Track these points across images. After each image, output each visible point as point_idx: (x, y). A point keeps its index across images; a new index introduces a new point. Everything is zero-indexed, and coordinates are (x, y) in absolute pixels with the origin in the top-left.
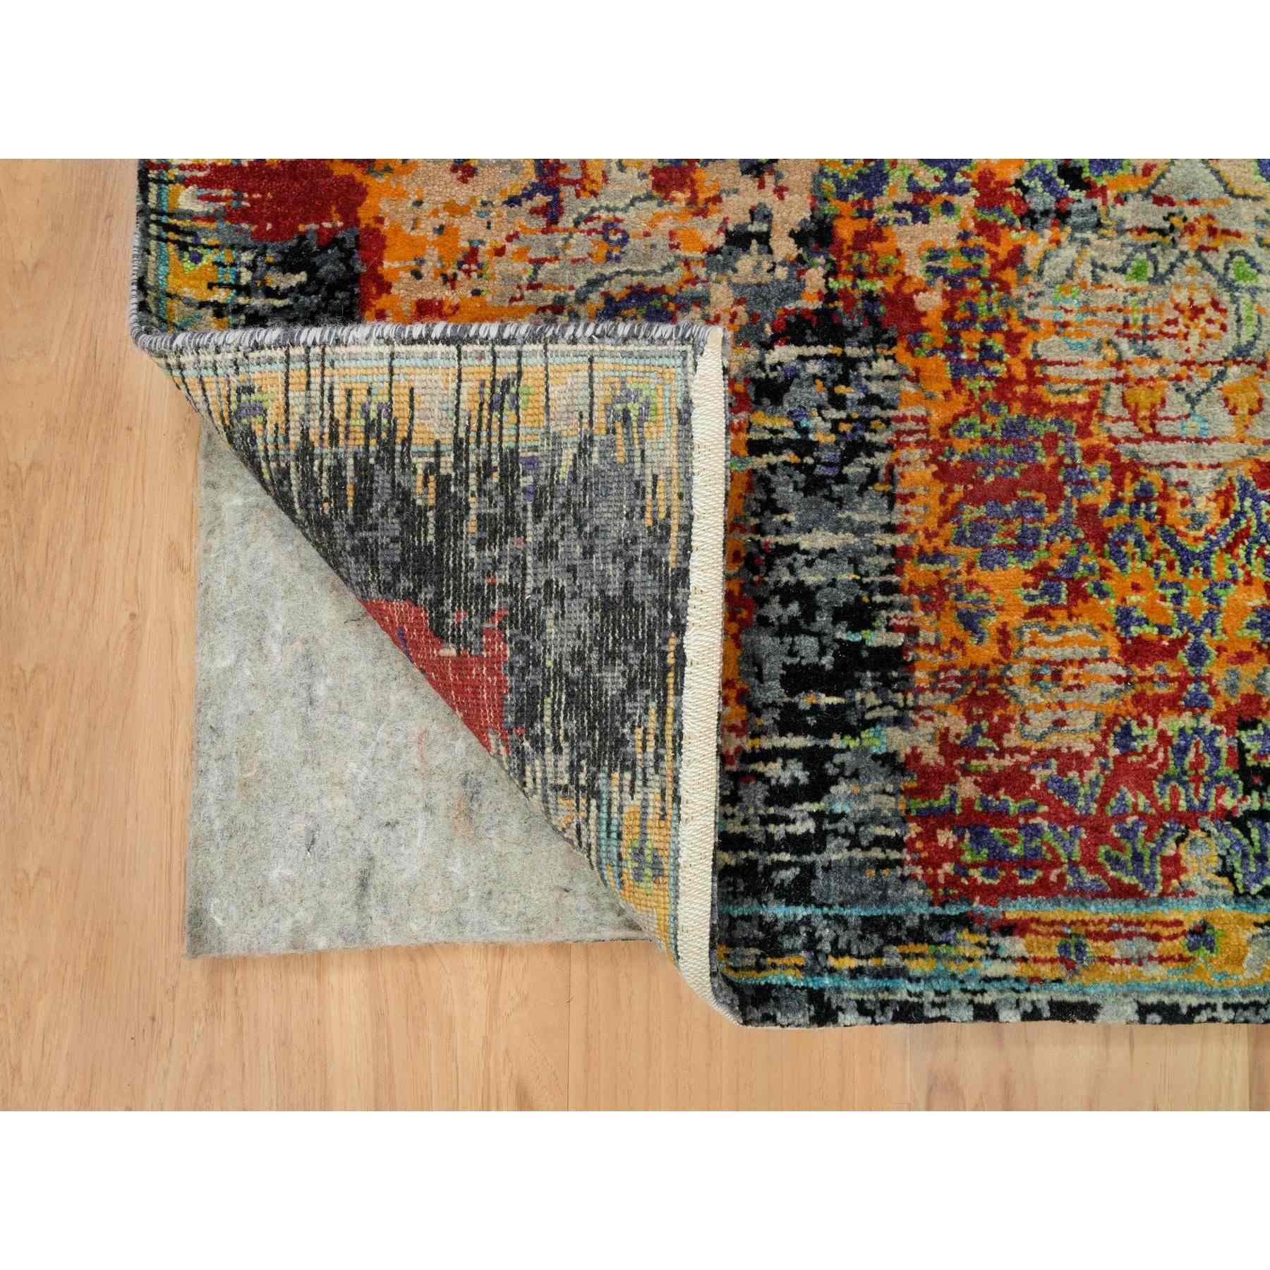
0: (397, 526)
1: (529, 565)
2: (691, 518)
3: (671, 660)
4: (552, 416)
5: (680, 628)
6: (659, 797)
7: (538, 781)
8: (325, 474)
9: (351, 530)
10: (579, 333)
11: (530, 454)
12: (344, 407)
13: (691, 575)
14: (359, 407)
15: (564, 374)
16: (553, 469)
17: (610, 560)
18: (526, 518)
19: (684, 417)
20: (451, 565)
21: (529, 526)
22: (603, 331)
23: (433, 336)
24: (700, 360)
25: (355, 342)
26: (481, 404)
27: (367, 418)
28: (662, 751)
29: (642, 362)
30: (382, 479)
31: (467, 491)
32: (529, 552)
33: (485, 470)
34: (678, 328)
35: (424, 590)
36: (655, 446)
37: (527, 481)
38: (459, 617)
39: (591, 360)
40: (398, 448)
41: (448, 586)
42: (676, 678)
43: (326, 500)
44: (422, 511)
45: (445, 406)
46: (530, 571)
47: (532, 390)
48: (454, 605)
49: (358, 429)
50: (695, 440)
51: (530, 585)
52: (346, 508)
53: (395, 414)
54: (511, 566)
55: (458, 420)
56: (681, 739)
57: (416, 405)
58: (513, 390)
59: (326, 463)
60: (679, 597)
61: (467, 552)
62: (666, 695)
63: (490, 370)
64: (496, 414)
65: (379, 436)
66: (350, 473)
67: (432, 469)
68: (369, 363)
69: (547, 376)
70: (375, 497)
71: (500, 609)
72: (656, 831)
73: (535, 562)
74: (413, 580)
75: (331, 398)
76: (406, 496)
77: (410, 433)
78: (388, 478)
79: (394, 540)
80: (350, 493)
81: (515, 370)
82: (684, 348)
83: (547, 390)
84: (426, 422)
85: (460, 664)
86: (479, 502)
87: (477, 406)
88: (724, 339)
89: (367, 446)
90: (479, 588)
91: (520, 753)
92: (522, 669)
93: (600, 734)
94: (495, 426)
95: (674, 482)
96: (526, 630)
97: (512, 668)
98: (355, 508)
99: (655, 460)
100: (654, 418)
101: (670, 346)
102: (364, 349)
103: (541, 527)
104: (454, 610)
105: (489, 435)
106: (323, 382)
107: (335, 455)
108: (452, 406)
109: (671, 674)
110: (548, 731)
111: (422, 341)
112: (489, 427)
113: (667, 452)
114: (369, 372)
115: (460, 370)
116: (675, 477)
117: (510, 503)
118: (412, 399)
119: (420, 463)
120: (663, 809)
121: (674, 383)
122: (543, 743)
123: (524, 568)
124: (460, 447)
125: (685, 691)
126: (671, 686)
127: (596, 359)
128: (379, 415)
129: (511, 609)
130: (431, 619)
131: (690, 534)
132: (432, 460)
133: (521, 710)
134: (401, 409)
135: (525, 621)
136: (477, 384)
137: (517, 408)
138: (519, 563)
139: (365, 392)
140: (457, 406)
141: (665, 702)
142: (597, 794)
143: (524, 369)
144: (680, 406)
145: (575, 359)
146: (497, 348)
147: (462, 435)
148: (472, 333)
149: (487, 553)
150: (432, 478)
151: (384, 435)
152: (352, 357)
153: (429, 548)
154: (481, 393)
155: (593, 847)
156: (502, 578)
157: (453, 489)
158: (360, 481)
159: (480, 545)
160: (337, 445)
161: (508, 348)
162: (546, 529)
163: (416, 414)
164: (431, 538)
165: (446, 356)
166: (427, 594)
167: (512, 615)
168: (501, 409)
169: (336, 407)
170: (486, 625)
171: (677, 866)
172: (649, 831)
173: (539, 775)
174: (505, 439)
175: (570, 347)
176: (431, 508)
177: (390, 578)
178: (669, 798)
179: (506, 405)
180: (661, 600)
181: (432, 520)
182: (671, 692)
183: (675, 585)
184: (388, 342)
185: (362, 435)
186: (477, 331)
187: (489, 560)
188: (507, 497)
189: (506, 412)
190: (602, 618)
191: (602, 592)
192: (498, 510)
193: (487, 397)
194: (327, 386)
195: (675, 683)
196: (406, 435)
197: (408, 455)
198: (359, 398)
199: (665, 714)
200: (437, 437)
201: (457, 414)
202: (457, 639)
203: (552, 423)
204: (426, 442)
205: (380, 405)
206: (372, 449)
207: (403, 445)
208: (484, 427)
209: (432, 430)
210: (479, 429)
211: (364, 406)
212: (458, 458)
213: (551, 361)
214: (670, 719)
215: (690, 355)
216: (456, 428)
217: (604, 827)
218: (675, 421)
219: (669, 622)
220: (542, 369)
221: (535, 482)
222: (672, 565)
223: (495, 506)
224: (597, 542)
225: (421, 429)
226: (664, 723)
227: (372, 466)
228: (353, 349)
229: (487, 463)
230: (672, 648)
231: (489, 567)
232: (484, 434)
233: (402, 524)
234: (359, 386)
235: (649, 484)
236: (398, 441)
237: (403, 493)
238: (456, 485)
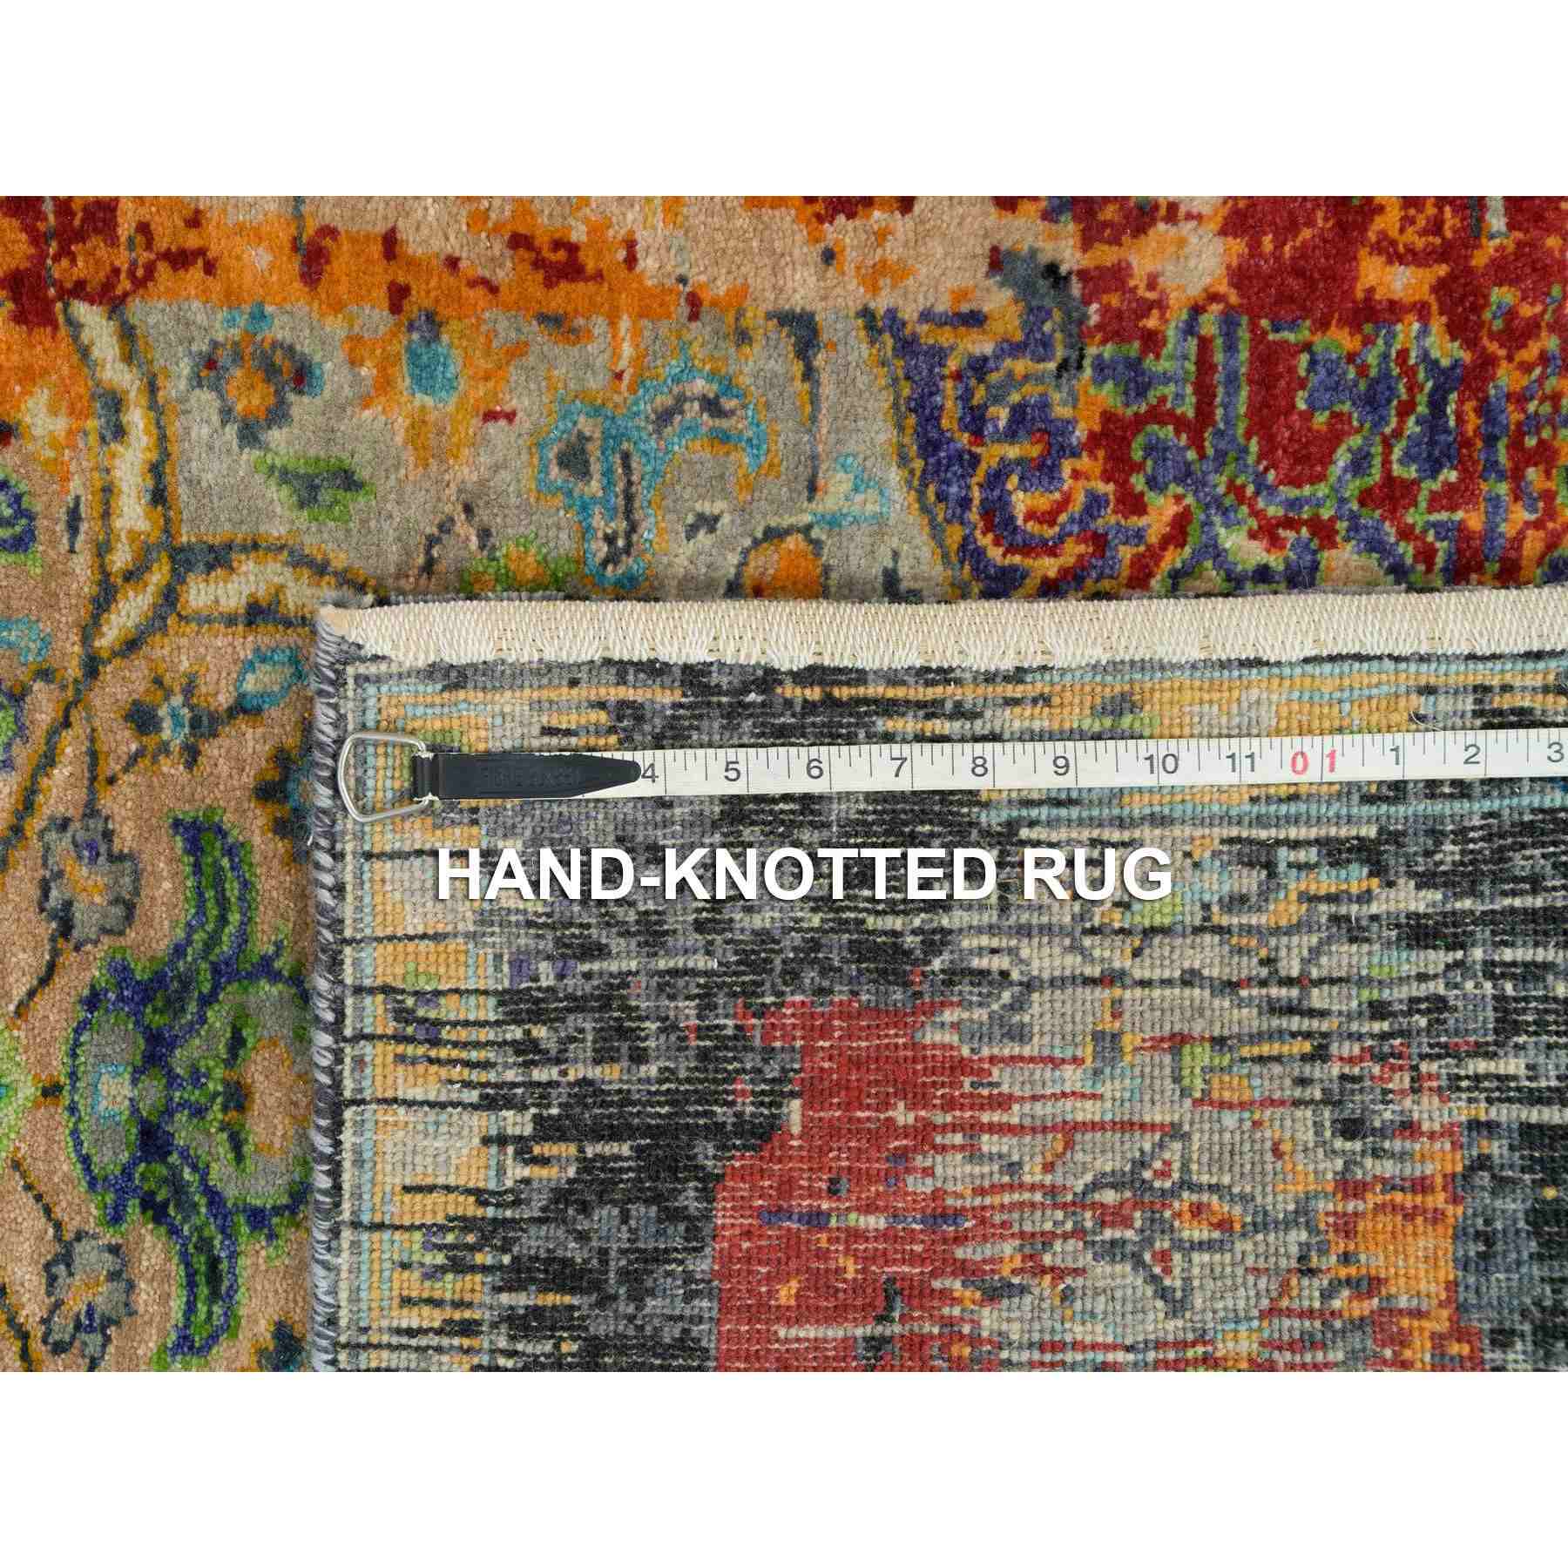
0: (604, 1212)
1: (671, 964)
2: (607, 662)
3: (814, 694)
4: (450, 928)
5: (768, 678)
6: (1017, 710)
7: (995, 943)
8: (520, 1347)
9: (606, 1300)
10: (328, 880)
11: (506, 968)
12: (426, 1310)
13: (692, 660)
14: (427, 1284)
15: (389, 908)
16: (530, 924)
17: (668, 813)
18: (601, 974)
19: (454, 677)
20: (665, 1110)
21: (614, 967)
22: (325, 835)
23: (329, 1150)
24: (370, 649)
25: (333, 1292)
26: (431, 1061)
27: (443, 1269)
28: (949, 706)
29: (371, 760)
30: (533, 1242)
31: (558, 1084)
32: (652, 966)
33: (528, 1050)
34: (321, 693)
35: (701, 1160)
36: (499, 732)
37: (546, 974)
38: (743, 1092)
39: (369, 856)
40: (490, 1212)
41: (697, 1114)
42: (840, 683)
43: (557, 1346)
44: (586, 1165)
45: (431, 1129)
46: (680, 962)
47: (411, 967)
48: (727, 1104)
49: (459, 1285)
50: (490, 658)
51: (700, 962)
52: (572, 1308)
53: (440, 1220)
54: (672, 997)
55: (454, 1105)
56: (928, 670)
57: (429, 1181)
58: (410, 1002)
59: (503, 1343)
60: (724, 681)
61: (648, 1081)
62: (866, 701)
63: (380, 1045)
64: (445, 1034)
65: (472, 1248)
66: (521, 1300)
67: (524, 1152)
68: (364, 1267)
69: (390, 938)
70: (560, 1253)
71: (735, 1016)
72: (1066, 710)
73: (667, 953)
74: (687, 1180)
75: (410, 1332)
76: (562, 1196)
77: (469, 1192)
78: (533, 1230)
79: (625, 1218)
80: (551, 1299)
81: (380, 997)
82: (351, 681)
83: (411, 938)
84: (454, 1161)
85: (813, 1095)
86: (576, 1061)
87: (434, 1068)
88: (338, 605)
89: (485, 1269)
90: (703, 1055)
91: (953, 976)
92: (823, 973)
93: (922, 823)
94: (463, 1034)
95: (553, 695)
96: (763, 967)
97: (821, 991)
98: (572, 1291)
99: (519, 731)
100: (456, 734)
101: (348, 707)
102: (344, 1275)
103: (617, 944)
104: (733, 1103)
105: (477, 1045)
106: (389, 1346)
107: (494, 1325)
108: (432, 1115)
109: (836, 692)
110: (917, 922)
111: (335, 1173)
112: (465, 1045)
113: (507, 709)
114: (376, 1266)
115: (380, 1101)
116: (545, 694)
117: (578, 1004)
118: (419, 1189)
119: (517, 1171)
120: (1035, 701)
121: (403, 699)
122: (934, 932)
123: (674, 973)
124: (493, 1100)
125: (859, 665)
126: (853, 691)
127: (367, 847)
128: (440, 1248)
129: (735, 995)
130: (746, 1147)
131: (631, 663)
132: (510, 1150)
133: (883, 973)
134: (435, 1208)
135: (754, 967)
136: (401, 1069)
137: (438, 993)
138: (667, 983)
139: (406, 1274)
140: (432, 1105)
141: (876, 701)
142: (1012, 826)
143: (379, 982)
144: (439, 687)
145: (367, 886)
146: (348, 1032)
147: (473, 1096)
148: (325, 1079)
149: (652, 1043)
150: (537, 1150)
151: (471, 1239)
152: (355, 1298)
153: (639, 1151)
154: (414, 1062)
155: (1095, 833)
156: (687, 1012)
157: (555, 1111)
158: (533, 1280)
159: (639, 1057)
160: (478, 1323)
161: (349, 1011)
162: (620, 934)
163: (441, 1181)
164: (625, 1149)
165: (359, 1126)
166: (705, 1152)
167: (744, 993)
168: (438, 1024)
169: (425, 1325)
170: (757, 1042)
171: (1115, 667)
172: (1067, 726)
173: (985, 941)
174: (482, 1016)
175: (349, 898)
176: (581, 1150)
177: (682, 1227)
178: (1017, 691)
179: (432, 1015)
180: (729, 716)
181: (599, 1148)
182: (861, 691)
183: (708, 690)
184: (335, 1232)
185: (468, 1277)
186: (323, 1069)
187: (663, 1038)
188: (569, 1010)
189: (443, 1016)
190: (753, 823)
191: (715, 825)
192: (588, 1026)
193: (421, 1050)
194: (395, 1340)
195: (848, 683)
196: (472, 1199)
197: (500, 1194)
198: (413, 1283)
199: (894, 702)
200: (476, 1141)
201: (442, 1106)
202: (776, 1098)
203: (461, 927)
204: (482, 1162)
205: (428, 1246)
206: (489, 1260)
207: (485, 1204)
208: (464, 1055)
209: (465, 1151)
210: (467, 1064)
211: (426, 1276)
212: (509, 1103)
213: (368, 932)
214: (900, 693)
215: (362, 669)
216: (465, 1106)
217: (1063, 812)
218: (461, 694)
219: (760, 699)
220: (381, 948)
221: (549, 958)
222: (677, 696)
223: (582, 1031)
224: (640, 839)
225: (464, 1170)
226: (907, 702)
227: (515, 1259)
228: (343, 1295)
229: (518, 1047)
230: (798, 691)
231: (673, 1038)
232: (474, 1055)
233: (602, 1202)
234: (396, 1285)
235: (555, 741)
236: (480, 1212)
237: (557, 1202)
238: (549, 1106)
